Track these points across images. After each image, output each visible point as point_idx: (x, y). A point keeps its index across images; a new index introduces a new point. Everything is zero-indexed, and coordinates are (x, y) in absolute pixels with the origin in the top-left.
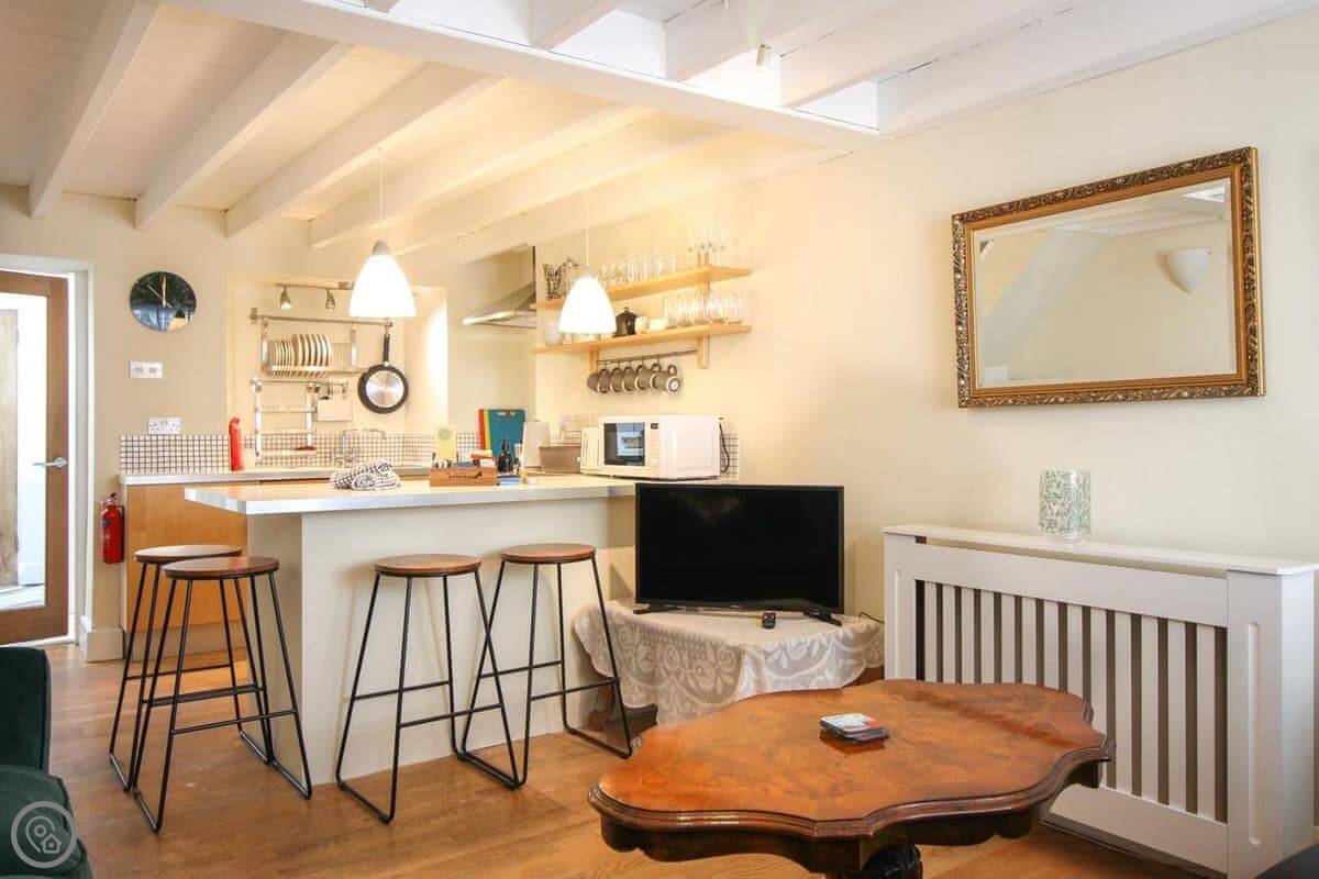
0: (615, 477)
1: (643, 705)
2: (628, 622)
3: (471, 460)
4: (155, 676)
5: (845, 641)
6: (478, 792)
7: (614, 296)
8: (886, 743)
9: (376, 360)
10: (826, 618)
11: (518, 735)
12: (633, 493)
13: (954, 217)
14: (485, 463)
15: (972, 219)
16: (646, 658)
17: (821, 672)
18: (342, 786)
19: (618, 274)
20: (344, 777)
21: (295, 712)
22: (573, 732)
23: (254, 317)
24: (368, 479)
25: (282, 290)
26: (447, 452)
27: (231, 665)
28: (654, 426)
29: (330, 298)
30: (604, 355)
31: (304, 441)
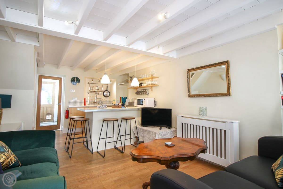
0: (139, 107)
1: (142, 141)
2: (140, 128)
3: (118, 104)
4: (71, 135)
5: (172, 132)
6: (117, 153)
7: (139, 81)
8: (174, 146)
9: (106, 89)
10: (169, 128)
11: (123, 145)
12: (141, 109)
13: (187, 70)
14: (120, 105)
15: (189, 70)
16: (143, 134)
17: (168, 136)
18: (98, 152)
19: (140, 77)
20: (98, 151)
21: (91, 141)
22: (132, 145)
23: (88, 83)
24: (103, 107)
25: (92, 79)
26: (114, 103)
27: (83, 134)
28: (144, 100)
29: (99, 80)
30: (138, 89)
31: (95, 101)
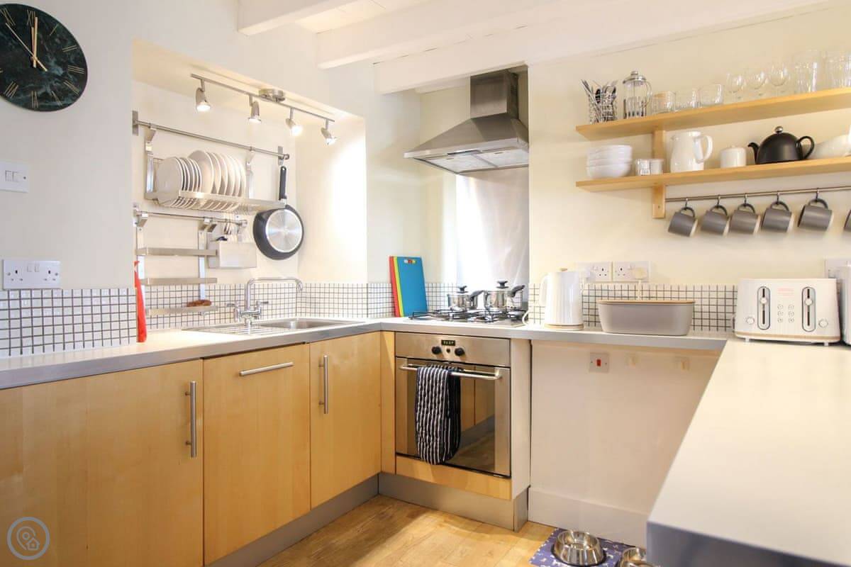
23: (135, 125)
25: (200, 85)
31: (196, 294)
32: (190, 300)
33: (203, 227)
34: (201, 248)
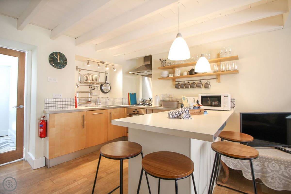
9: (104, 81)
23: (77, 69)
25: (88, 61)
28: (225, 96)
31: (88, 100)
32: (87, 101)
33: (90, 87)
34: (90, 91)
